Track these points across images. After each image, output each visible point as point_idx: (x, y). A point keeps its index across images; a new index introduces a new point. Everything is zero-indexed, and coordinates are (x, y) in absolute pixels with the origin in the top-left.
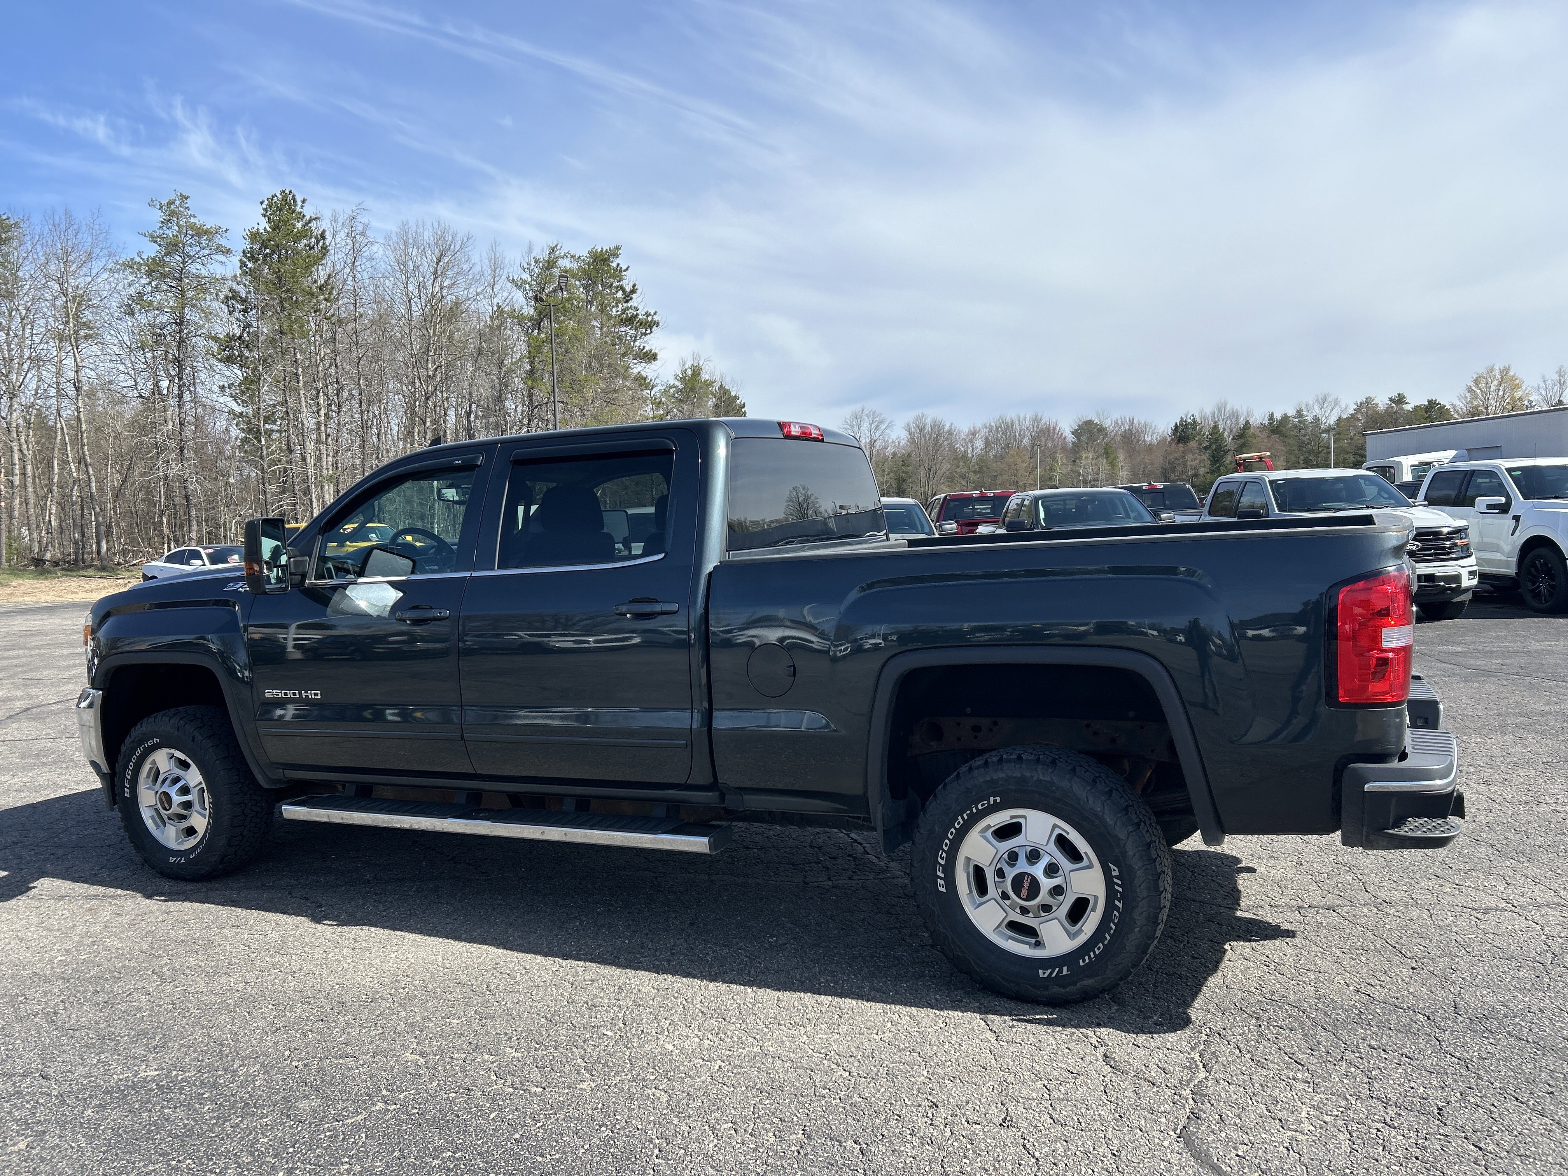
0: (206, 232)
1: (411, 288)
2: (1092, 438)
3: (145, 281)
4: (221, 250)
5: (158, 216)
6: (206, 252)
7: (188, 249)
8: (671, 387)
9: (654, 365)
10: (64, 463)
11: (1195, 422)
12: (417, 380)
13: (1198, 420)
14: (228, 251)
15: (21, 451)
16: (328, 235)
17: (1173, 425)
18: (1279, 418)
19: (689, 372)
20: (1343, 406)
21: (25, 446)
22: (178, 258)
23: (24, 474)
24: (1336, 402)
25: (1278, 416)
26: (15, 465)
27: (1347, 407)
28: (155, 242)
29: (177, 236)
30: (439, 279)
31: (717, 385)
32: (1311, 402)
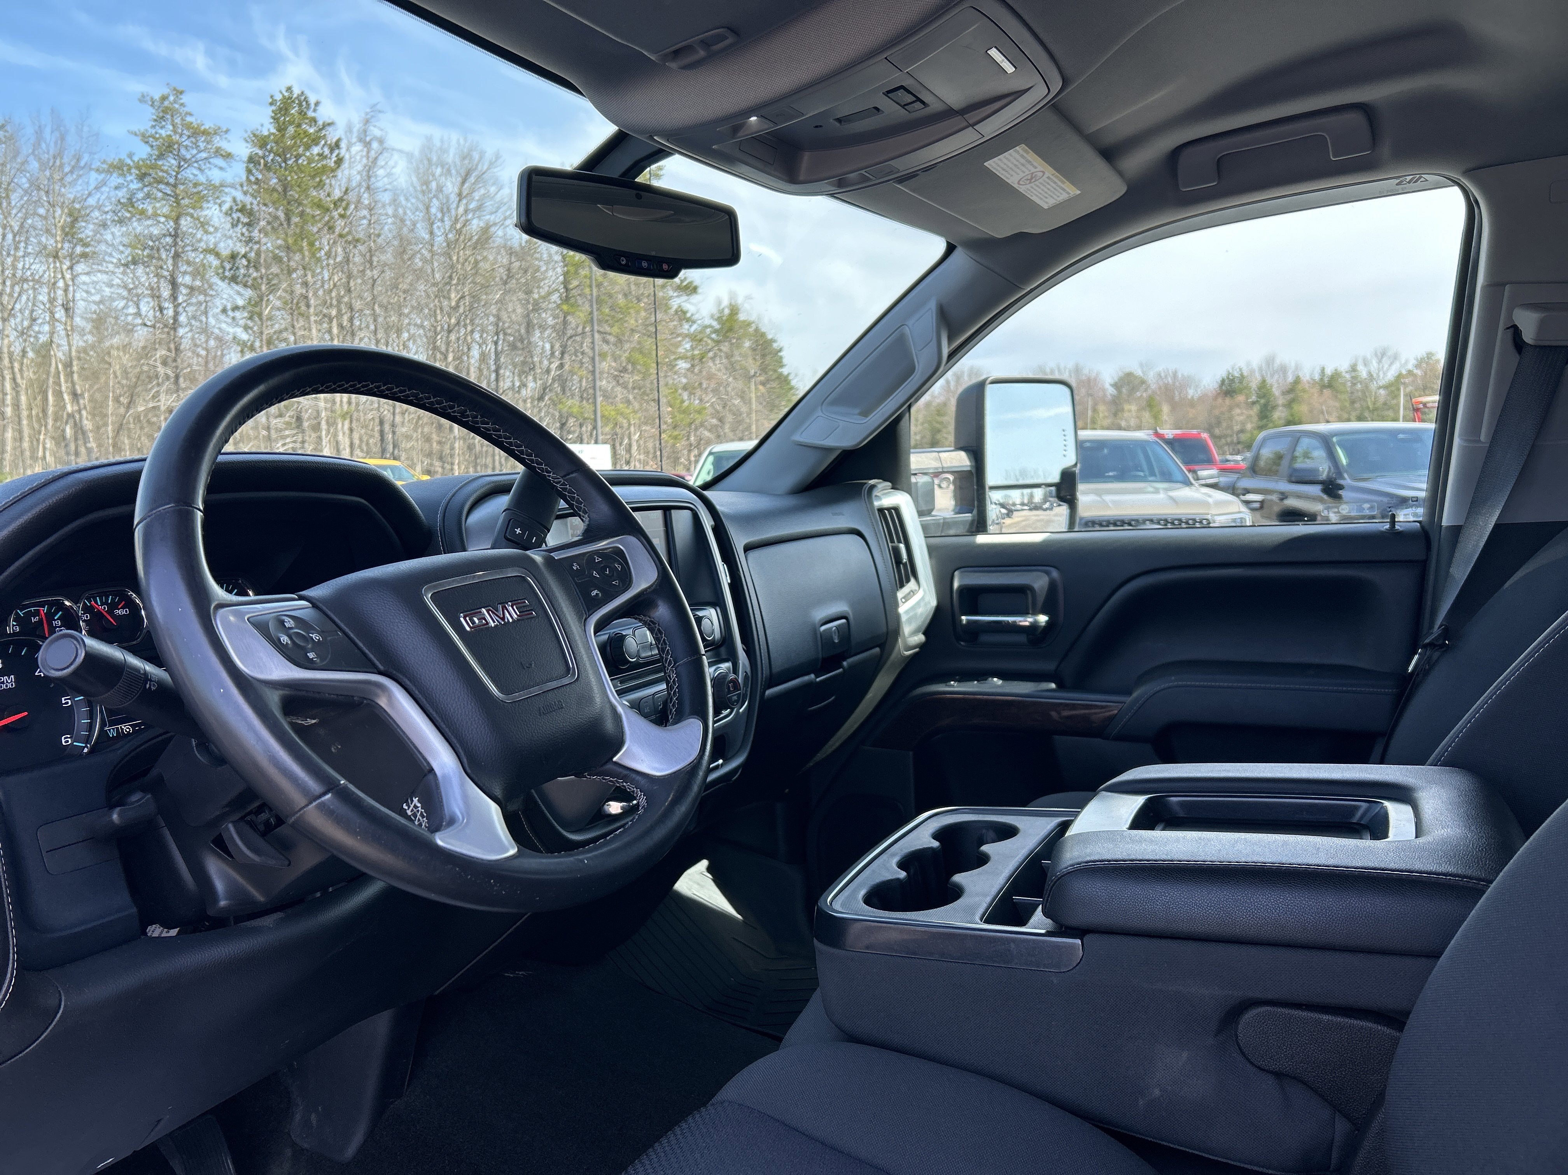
0: (205, 133)
1: (433, 210)
2: (1133, 390)
3: (135, 185)
4: (220, 153)
5: (150, 113)
6: (204, 155)
7: (183, 151)
8: (706, 327)
9: (695, 298)
10: (59, 394)
11: (1242, 375)
12: (438, 312)
13: (1245, 374)
14: (228, 156)
15: (14, 379)
16: (343, 145)
17: (1219, 379)
18: (1330, 374)
19: (727, 312)
20: (1403, 361)
21: (18, 376)
22: (173, 162)
23: (17, 406)
24: (1395, 357)
25: (1329, 371)
26: (6, 394)
27: (1407, 362)
28: (147, 142)
29: (170, 136)
30: (464, 201)
31: (754, 326)
32: (1369, 357)
